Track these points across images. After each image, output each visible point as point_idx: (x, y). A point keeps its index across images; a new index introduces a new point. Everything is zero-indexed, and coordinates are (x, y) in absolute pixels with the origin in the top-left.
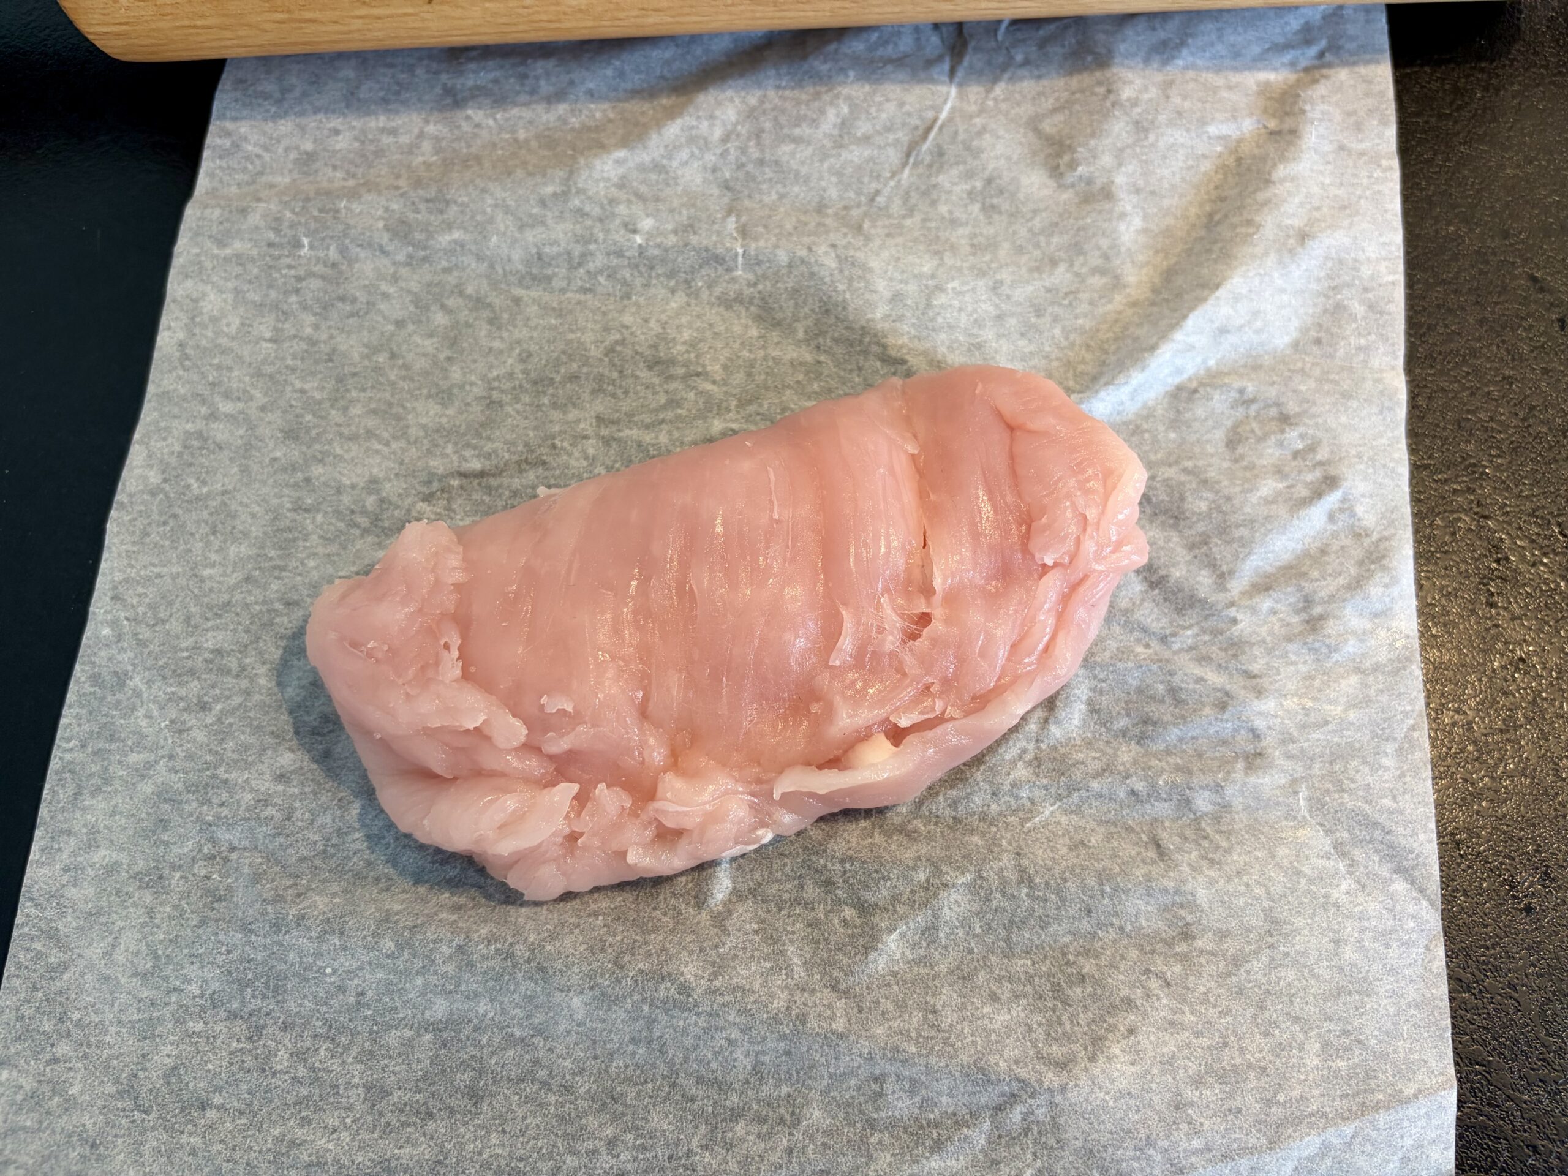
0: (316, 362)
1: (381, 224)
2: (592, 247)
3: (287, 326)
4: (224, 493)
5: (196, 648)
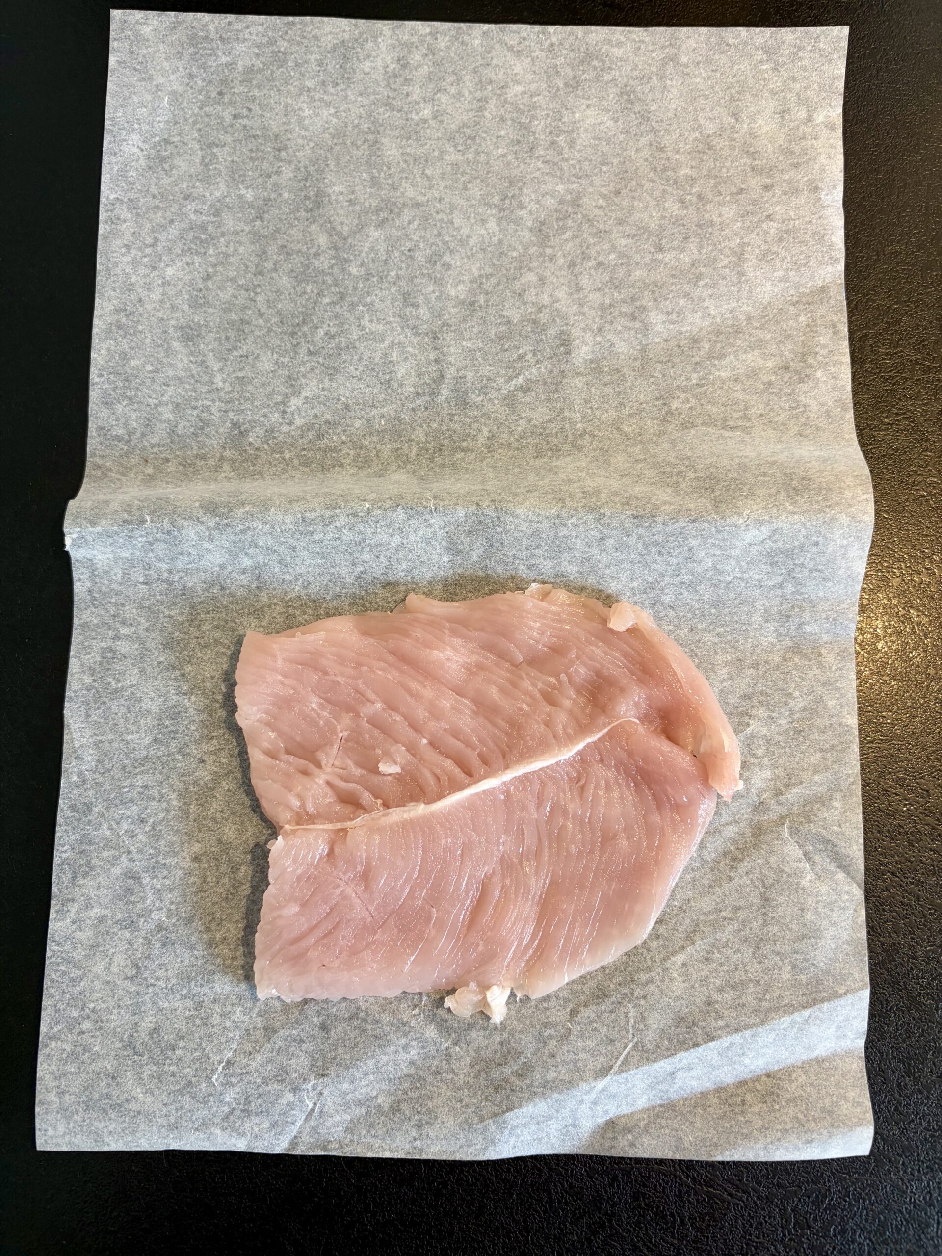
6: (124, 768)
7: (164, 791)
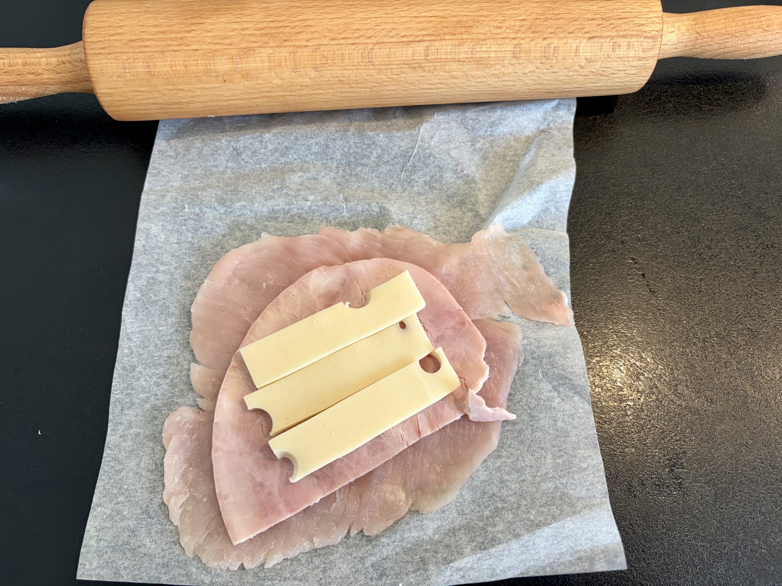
0: (194, 251)
1: (214, 200)
2: (292, 206)
3: (182, 238)
4: (164, 299)
5: (160, 356)
6: (156, 346)
7: (180, 360)
